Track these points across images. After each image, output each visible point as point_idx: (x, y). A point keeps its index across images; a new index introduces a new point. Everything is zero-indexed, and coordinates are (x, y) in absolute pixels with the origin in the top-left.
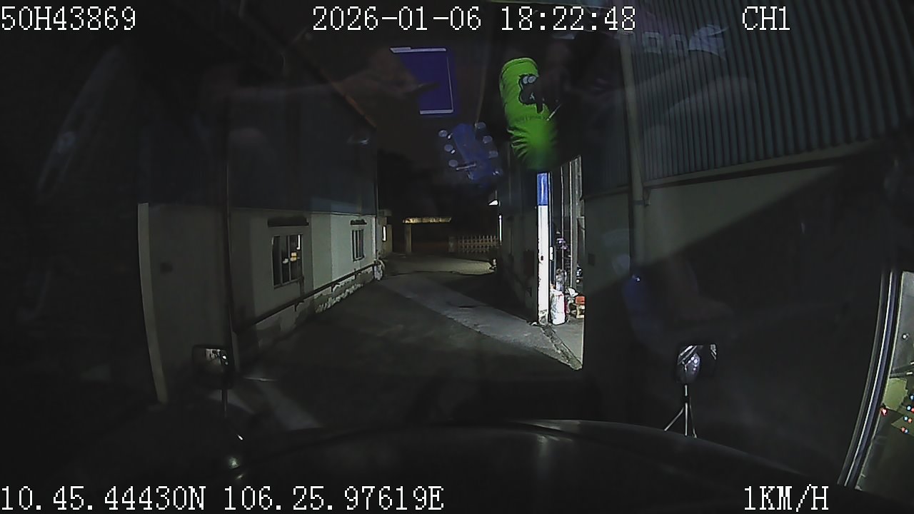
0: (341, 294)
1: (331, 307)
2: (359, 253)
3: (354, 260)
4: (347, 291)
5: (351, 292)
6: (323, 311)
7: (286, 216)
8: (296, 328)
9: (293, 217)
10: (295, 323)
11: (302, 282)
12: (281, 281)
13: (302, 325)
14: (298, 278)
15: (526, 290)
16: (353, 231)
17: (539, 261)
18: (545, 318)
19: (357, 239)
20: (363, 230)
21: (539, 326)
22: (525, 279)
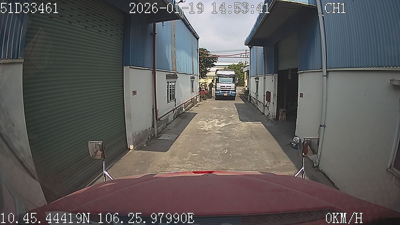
1: (184, 112)
3: (191, 93)
6: (181, 113)
7: (171, 74)
8: (173, 120)
9: (173, 74)
10: (173, 118)
11: (175, 101)
12: (169, 100)
13: (175, 119)
14: (175, 99)
15: (266, 107)
16: (191, 81)
17: (273, 95)
18: (275, 119)
19: (192, 85)
20: (194, 81)
21: (273, 122)
22: (266, 103)
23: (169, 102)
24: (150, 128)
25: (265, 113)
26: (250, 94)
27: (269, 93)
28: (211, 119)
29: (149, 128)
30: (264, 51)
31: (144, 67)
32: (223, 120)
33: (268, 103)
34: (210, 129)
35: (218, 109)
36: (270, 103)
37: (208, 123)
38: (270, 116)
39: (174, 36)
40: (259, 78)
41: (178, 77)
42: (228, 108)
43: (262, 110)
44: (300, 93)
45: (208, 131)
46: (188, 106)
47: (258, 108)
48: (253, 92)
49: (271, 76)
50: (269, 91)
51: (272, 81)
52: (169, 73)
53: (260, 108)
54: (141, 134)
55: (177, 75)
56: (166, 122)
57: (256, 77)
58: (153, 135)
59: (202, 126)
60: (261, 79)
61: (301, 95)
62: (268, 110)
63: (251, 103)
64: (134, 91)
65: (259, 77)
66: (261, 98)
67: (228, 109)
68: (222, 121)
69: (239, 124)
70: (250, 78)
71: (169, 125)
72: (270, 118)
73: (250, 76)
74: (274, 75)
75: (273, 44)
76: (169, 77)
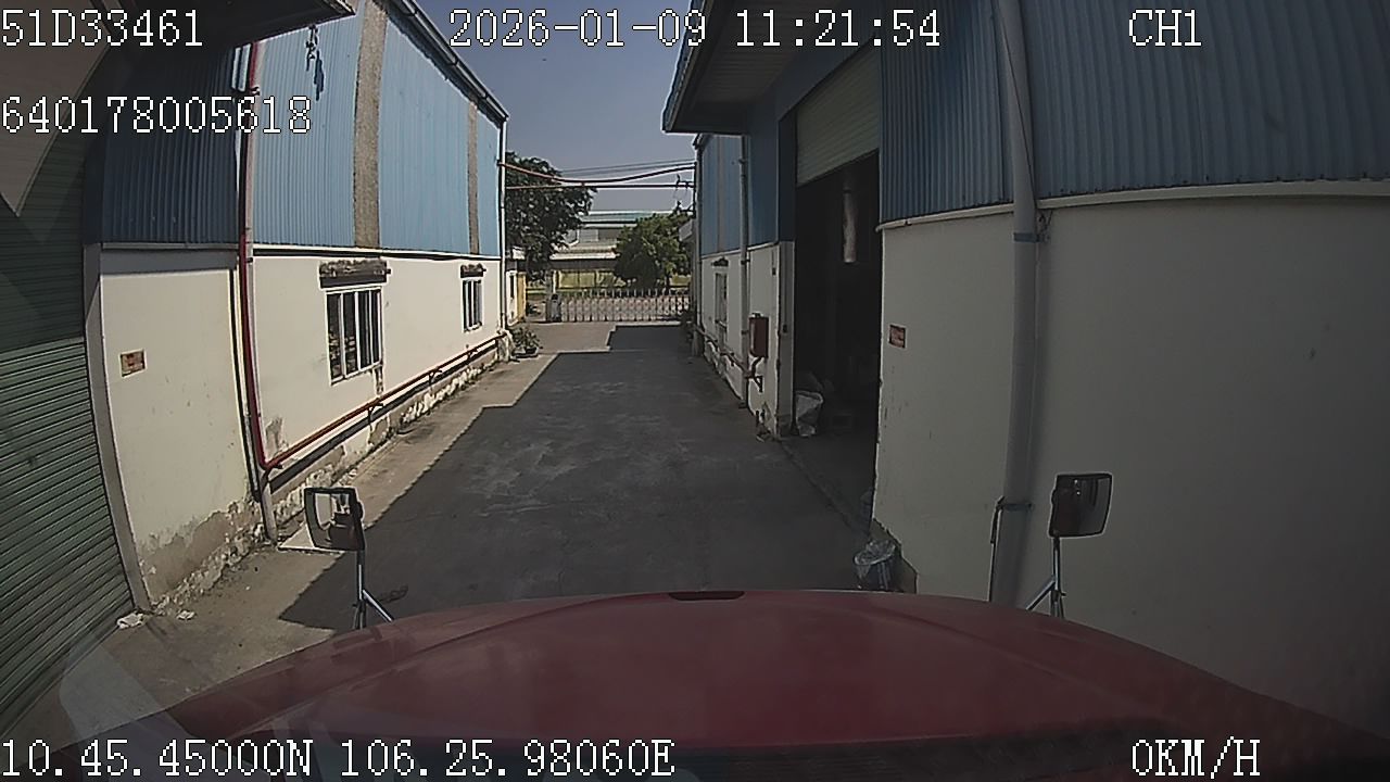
0: (444, 388)
1: (428, 412)
2: (472, 318)
3: (467, 329)
4: (455, 381)
5: (461, 383)
6: (416, 417)
7: (351, 260)
8: (372, 451)
9: (364, 262)
10: (369, 442)
11: (378, 371)
12: (345, 372)
13: (382, 444)
14: (374, 364)
15: (751, 380)
16: (464, 283)
17: (779, 332)
18: (789, 429)
19: (472, 297)
20: (480, 282)
21: (780, 442)
22: (751, 363)
23: (344, 378)
24: (235, 504)
25: (750, 404)
26: (702, 326)
29: (234, 506)
30: (744, 157)
32: (573, 443)
33: (756, 362)
34: (505, 488)
35: (568, 388)
36: (765, 362)
37: (507, 460)
38: (769, 417)
39: (376, 102)
40: (727, 262)
41: (389, 272)
42: (608, 384)
43: (740, 389)
44: (892, 326)
45: (493, 500)
46: (450, 383)
47: (726, 381)
48: (710, 319)
49: (770, 249)
50: (762, 315)
51: (774, 273)
52: (336, 259)
53: (733, 379)
54: (189, 540)
55: (386, 265)
56: (330, 466)
57: (717, 259)
58: (256, 533)
60: (735, 261)
61: (897, 334)
62: (761, 391)
63: (705, 358)
64: (131, 356)
65: (726, 258)
66: (735, 340)
67: (609, 388)
68: (568, 448)
70: (701, 263)
71: (345, 475)
72: (767, 425)
73: (700, 255)
74: (778, 247)
75: (779, 118)
76: (334, 275)
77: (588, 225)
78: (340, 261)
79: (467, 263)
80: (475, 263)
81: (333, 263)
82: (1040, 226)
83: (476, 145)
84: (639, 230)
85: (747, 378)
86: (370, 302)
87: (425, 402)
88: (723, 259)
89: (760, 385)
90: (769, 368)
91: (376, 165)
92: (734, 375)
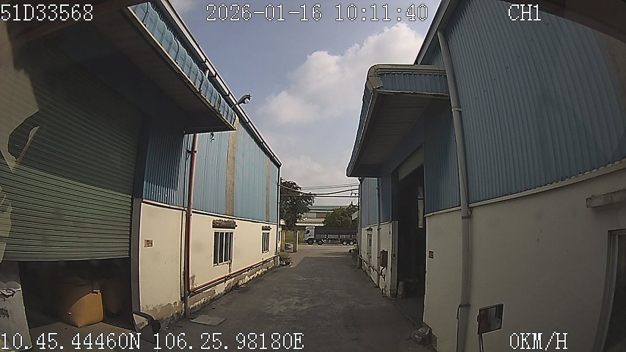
0: (253, 274)
1: (247, 283)
2: (265, 248)
3: (263, 252)
4: (257, 272)
5: (260, 273)
6: (242, 284)
7: (223, 219)
8: (225, 294)
9: (228, 221)
10: (225, 291)
11: (230, 264)
12: (218, 262)
13: (229, 292)
14: (229, 261)
15: (381, 276)
16: (263, 233)
17: (392, 257)
18: (394, 295)
19: (266, 238)
20: (269, 233)
21: (391, 300)
22: (381, 269)
23: (218, 265)
24: (176, 302)
25: (380, 286)
26: (361, 256)
27: (385, 253)
28: (288, 296)
30: (378, 186)
31: (169, 204)
32: (307, 299)
33: (383, 269)
34: (281, 312)
35: (305, 279)
36: (386, 269)
37: (281, 303)
38: (387, 290)
39: (234, 158)
40: (372, 229)
41: (236, 226)
43: (376, 281)
44: (430, 252)
45: (277, 316)
46: (256, 273)
47: (371, 278)
48: (365, 253)
49: (389, 224)
50: (385, 250)
52: (219, 218)
53: (373, 277)
54: (159, 311)
55: (235, 223)
56: (210, 297)
57: (366, 228)
58: (182, 315)
59: (269, 307)
60: (375, 229)
61: (431, 254)
62: (384, 280)
63: (362, 269)
64: (148, 241)
65: (372, 227)
66: (375, 261)
67: (322, 280)
68: (305, 299)
69: (331, 306)
70: (361, 229)
71: (215, 302)
72: (387, 293)
73: (361, 226)
74: (391, 224)
75: (391, 172)
76: (218, 225)
77: (312, 211)
78: (220, 220)
79: (264, 225)
80: (267, 225)
81: (217, 220)
82: (469, 213)
83: (269, 177)
84: (334, 214)
85: (379, 275)
86: (229, 236)
87: (246, 279)
88: (370, 228)
89: (384, 278)
90: (388, 272)
91: (234, 183)
92: (374, 275)
